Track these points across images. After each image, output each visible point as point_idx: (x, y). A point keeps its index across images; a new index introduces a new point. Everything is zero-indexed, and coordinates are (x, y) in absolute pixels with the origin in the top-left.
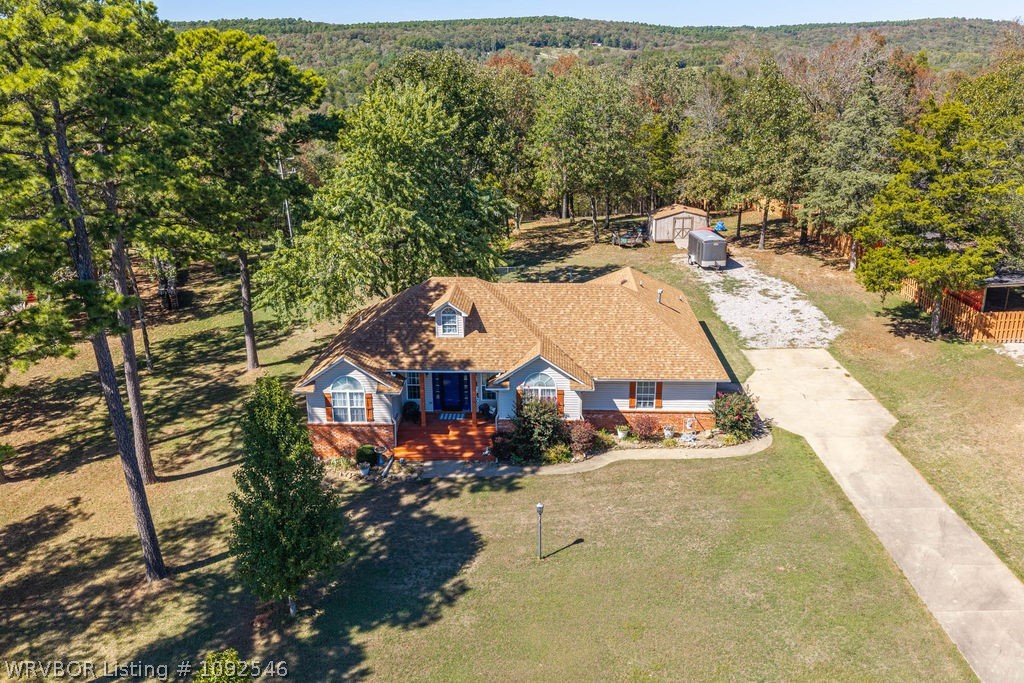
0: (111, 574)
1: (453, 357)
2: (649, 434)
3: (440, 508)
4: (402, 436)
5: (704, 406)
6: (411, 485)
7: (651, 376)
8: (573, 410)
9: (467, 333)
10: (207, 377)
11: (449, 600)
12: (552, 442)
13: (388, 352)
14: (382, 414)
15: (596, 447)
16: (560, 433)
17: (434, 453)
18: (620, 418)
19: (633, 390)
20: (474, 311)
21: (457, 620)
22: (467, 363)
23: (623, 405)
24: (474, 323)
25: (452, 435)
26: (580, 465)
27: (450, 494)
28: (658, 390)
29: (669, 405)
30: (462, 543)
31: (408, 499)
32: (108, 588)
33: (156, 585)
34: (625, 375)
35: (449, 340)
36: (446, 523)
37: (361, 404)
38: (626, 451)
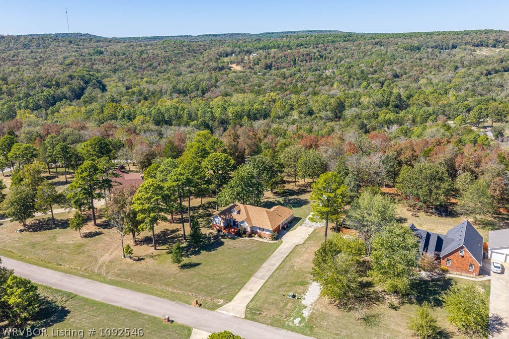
0: (181, 238)
1: (234, 218)
2: (260, 236)
3: (222, 240)
4: (225, 229)
5: (269, 233)
6: (222, 236)
7: (263, 227)
8: (249, 230)
9: (237, 214)
10: (209, 211)
11: (214, 250)
12: (243, 234)
13: (225, 215)
14: (222, 225)
15: (250, 236)
16: (245, 232)
17: (229, 232)
18: (258, 233)
19: (260, 229)
20: (240, 210)
21: (213, 252)
22: (235, 219)
23: (258, 231)
24: (239, 212)
25: (233, 230)
26: (247, 239)
27: (226, 238)
28: (263, 230)
29: (265, 232)
30: (222, 244)
31: (220, 238)
32: (179, 240)
33: (184, 241)
34: (258, 226)
35: (235, 215)
36: (222, 242)
37: (219, 222)
38: (256, 238)
